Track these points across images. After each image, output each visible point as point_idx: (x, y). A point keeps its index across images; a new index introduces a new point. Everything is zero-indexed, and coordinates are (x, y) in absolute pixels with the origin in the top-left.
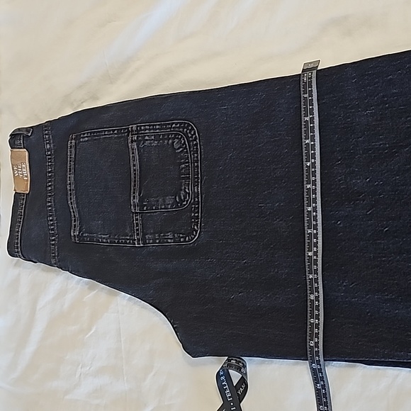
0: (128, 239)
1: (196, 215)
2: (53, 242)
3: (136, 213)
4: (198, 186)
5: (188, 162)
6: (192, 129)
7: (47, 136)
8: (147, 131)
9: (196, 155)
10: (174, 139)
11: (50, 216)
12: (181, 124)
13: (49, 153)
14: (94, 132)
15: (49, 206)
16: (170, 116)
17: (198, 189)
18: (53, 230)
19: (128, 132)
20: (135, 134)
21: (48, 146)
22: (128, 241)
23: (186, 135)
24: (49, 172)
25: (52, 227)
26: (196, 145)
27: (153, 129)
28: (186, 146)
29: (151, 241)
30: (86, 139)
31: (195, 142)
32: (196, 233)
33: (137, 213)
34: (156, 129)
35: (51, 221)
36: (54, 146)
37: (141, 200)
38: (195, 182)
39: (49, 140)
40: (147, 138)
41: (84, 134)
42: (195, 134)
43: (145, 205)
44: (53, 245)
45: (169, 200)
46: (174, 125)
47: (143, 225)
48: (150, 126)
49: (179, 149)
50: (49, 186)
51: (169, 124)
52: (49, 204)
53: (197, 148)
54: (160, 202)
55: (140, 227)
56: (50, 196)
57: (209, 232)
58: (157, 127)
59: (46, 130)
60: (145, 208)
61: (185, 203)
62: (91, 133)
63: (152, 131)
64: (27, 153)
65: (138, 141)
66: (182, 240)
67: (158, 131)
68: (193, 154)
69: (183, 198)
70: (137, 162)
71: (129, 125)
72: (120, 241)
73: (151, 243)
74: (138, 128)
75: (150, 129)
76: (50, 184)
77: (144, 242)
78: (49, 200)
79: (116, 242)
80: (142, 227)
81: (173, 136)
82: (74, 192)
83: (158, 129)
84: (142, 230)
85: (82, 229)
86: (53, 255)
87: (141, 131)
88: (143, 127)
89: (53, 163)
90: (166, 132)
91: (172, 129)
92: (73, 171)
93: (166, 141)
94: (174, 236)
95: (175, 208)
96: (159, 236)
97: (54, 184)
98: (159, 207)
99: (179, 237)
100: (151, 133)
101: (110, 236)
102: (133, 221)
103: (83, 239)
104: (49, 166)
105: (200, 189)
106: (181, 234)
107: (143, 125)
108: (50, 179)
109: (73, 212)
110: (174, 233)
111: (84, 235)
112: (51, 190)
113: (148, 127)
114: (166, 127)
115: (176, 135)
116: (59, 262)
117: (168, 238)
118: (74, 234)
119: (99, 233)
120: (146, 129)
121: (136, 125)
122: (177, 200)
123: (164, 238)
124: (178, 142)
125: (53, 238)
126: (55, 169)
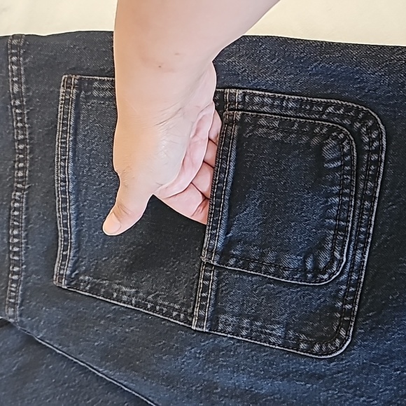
71: (224, 89)
72: (158, 308)
73: (229, 333)
74: (247, 98)
75: (272, 106)
76: (21, 165)
77: (211, 325)
78: (17, 198)
79: (149, 306)
80: (216, 295)
81: (324, 131)
82: (72, 197)
83: (291, 109)
84: (212, 302)
85: (79, 266)
86: (12, 301)
87: (253, 104)
88: (257, 99)
89: (26, 125)
90: (308, 119)
91: (324, 117)
92: (70, 153)
93: (305, 139)
94: (286, 334)
95: (297, 280)
96: (251, 325)
97: (30, 166)
98: (263, 268)
99: (298, 338)
100: (275, 114)
101: (137, 292)
102: (198, 278)
103: (77, 286)
104: (17, 128)
105: (366, 256)
106: (303, 333)
107: (259, 95)
108: (21, 156)
109: (66, 232)
110: (287, 327)
111: (81, 278)
112: (22, 177)
113: (270, 101)
114: (310, 110)
115: (331, 130)
116: (21, 315)
117: (270, 334)
118: (61, 272)
119: (117, 281)
120: (263, 104)
121: (241, 91)
122: (309, 265)
123: (262, 332)
124: (334, 147)
125: (16, 269)
126: (31, 139)
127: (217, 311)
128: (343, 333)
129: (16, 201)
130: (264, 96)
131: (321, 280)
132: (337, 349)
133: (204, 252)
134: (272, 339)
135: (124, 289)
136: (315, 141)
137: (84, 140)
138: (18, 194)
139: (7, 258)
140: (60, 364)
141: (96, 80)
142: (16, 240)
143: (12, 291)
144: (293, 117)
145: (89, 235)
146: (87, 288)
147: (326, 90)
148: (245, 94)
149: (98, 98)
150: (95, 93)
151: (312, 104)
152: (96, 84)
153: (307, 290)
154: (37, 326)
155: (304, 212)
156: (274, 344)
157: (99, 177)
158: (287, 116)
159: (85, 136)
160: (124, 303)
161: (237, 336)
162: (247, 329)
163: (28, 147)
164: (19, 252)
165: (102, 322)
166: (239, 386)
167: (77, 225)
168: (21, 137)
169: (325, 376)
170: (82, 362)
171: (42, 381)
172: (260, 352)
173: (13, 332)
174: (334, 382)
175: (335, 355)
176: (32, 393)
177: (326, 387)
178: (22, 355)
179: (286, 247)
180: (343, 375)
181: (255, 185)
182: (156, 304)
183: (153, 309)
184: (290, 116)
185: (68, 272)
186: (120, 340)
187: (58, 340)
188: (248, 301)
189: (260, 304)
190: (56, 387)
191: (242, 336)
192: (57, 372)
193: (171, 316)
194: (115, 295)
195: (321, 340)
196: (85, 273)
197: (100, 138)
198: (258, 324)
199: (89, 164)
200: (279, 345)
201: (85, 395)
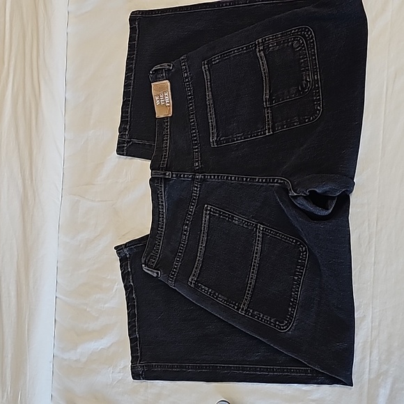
0: (259, 132)
1: (318, 98)
4: (317, 74)
5: (306, 57)
6: (309, 30)
8: (271, 41)
9: (313, 50)
10: (293, 41)
11: (193, 129)
12: (299, 29)
14: (224, 54)
15: (192, 122)
16: (290, 25)
17: (317, 77)
18: (196, 140)
19: (256, 45)
20: (262, 45)
22: (259, 134)
23: (304, 36)
24: (189, 96)
26: (313, 42)
27: (276, 38)
28: (304, 45)
30: (218, 61)
31: (312, 40)
32: (319, 112)
33: (268, 107)
34: (278, 38)
35: (194, 133)
37: (271, 95)
38: (314, 72)
40: (271, 46)
41: (215, 58)
42: (311, 34)
43: (274, 99)
44: (196, 152)
45: (293, 90)
46: (293, 32)
47: (273, 116)
48: (273, 36)
49: (298, 48)
50: (191, 106)
51: (289, 31)
52: (192, 120)
53: (314, 45)
54: (285, 94)
55: (270, 118)
56: (192, 114)
58: (279, 36)
59: (183, 62)
60: (274, 102)
61: (307, 90)
62: (221, 55)
63: (275, 40)
64: (169, 84)
65: (264, 50)
66: (307, 121)
68: (311, 50)
69: (304, 86)
70: (266, 66)
71: (256, 41)
73: (280, 130)
77: (273, 130)
81: (292, 39)
86: (197, 160)
91: (291, 35)
96: (287, 123)
99: (304, 119)
101: (243, 134)
103: (220, 143)
106: (305, 116)
107: (267, 37)
110: (299, 116)
111: (221, 139)
114: (286, 35)
116: (201, 165)
117: (294, 122)
122: (300, 89)
123: (291, 123)
124: (297, 43)
128: (319, 108)
130: (269, 37)
132: (318, 115)
133: (264, 103)
134: (296, 124)
135: (238, 135)
141: (213, 58)
146: (225, 142)
148: (263, 39)
150: (213, 63)
152: (213, 60)
162: (286, 125)
168: (190, 93)
175: (318, 117)
182: (252, 134)
183: (251, 137)
191: (285, 129)
194: (235, 139)
198: (289, 120)
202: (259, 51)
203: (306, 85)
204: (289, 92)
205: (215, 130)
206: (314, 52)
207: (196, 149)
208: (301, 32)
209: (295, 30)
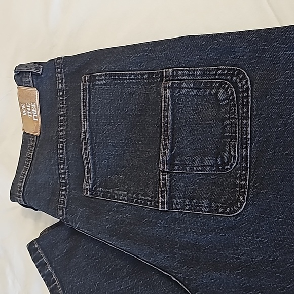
0: (149, 201)
1: (243, 183)
2: (64, 192)
3: (164, 172)
4: (246, 148)
5: (234, 118)
6: (244, 77)
7: (59, 75)
8: (185, 77)
9: (245, 110)
10: (219, 88)
11: (62, 164)
12: (229, 70)
13: (61, 94)
14: (115, 75)
15: (61, 154)
16: (216, 60)
18: (64, 179)
19: (162, 77)
20: (170, 80)
21: (60, 86)
22: (149, 203)
23: (235, 84)
24: (61, 116)
25: (63, 176)
27: (193, 75)
28: (233, 98)
29: (179, 207)
30: (104, 82)
31: (245, 94)
32: (242, 205)
33: (166, 172)
34: (197, 75)
35: (62, 169)
36: (66, 86)
37: (173, 157)
38: (243, 144)
39: (62, 79)
40: (184, 85)
41: (101, 76)
42: (246, 83)
43: (177, 165)
44: (63, 195)
45: (208, 161)
46: (220, 72)
47: (170, 186)
48: (189, 71)
49: (224, 100)
50: (61, 131)
51: (213, 70)
52: (61, 151)
53: (248, 102)
54: (196, 163)
55: (167, 189)
56: (61, 143)
57: (259, 206)
58: (198, 73)
59: (58, 68)
60: (176, 168)
61: (229, 167)
62: (110, 75)
63: (191, 77)
64: (37, 93)
65: (172, 88)
66: (220, 210)
67: (198, 78)
68: (243, 108)
69: (226, 161)
70: (170, 113)
71: (163, 70)
72: (139, 201)
73: (179, 209)
74: (175, 73)
75: (189, 75)
76: (62, 128)
77: (169, 206)
78: (61, 147)
79: (134, 201)
80: (170, 189)
81: (217, 85)
82: (89, 141)
83: (199, 75)
84: (168, 192)
85: (96, 183)
86: (62, 206)
87: (178, 76)
88: (180, 73)
89: (65, 106)
90: (208, 79)
91: (217, 77)
92: (87, 117)
93: (208, 91)
94: (210, 205)
95: (214, 171)
96: (191, 203)
97: (66, 129)
98: (195, 168)
99: (217, 206)
100: (190, 79)
101: (128, 193)
102: (159, 180)
103: (96, 194)
104: (60, 108)
105: (249, 152)
106: (220, 203)
107: (181, 70)
108: (62, 123)
109: (87, 163)
110: (210, 200)
111: (98, 189)
112: (62, 135)
113: (187, 72)
114: (209, 74)
115: (221, 83)
116: (66, 215)
117: (202, 206)
118: (87, 187)
119: (116, 189)
120: (183, 75)
121: (171, 70)
122: (219, 162)
123: (197, 206)
124: (223, 93)
125: (64, 188)
126: (67, 113)
127: (171, 197)
128: (241, 198)
129: (60, 149)
130: (184, 70)
131: (227, 169)
132: (239, 209)
133: (160, 165)
134: (203, 209)
135: (120, 192)
136: (214, 91)
137: (94, 109)
138: (61, 145)
139: (59, 183)
140: (90, 245)
141: (97, 75)
142: (62, 171)
143: (61, 200)
144: (201, 79)
145: (100, 164)
146: (101, 195)
147: (217, 62)
148: (173, 71)
149: (98, 85)
150: (97, 82)
151: (210, 71)
152: (97, 77)
153: (221, 176)
154: (75, 220)
155: (213, 132)
156: (205, 212)
157: (103, 128)
158: (197, 79)
159: (94, 107)
160: (121, 200)
161: (184, 210)
162: (189, 205)
163: (65, 118)
164: (65, 177)
165: (110, 214)
166: (190, 242)
167: (92, 159)
168: (62, 113)
169: (236, 228)
170: (100, 239)
171: (80, 257)
172: (198, 218)
173: (64, 228)
174: (241, 230)
175: (238, 213)
176: (75, 266)
177: (237, 235)
178: (69, 242)
179: (206, 153)
180: (245, 226)
181: (186, 122)
182: (138, 199)
183: (137, 202)
184: (199, 79)
185: (91, 187)
186: (120, 223)
187: (86, 228)
188: (188, 189)
189: (195, 190)
190: (88, 259)
191: (187, 210)
192: (89, 250)
193: (147, 205)
194: (116, 196)
195: (230, 206)
196: (99, 187)
197: (102, 107)
198: (195, 201)
199: (97, 122)
200: (207, 212)
201: (104, 263)
202: (166, 88)
203: (229, 160)
204: (202, 161)
205: (91, 175)
206: (247, 113)
207: (63, 190)
208: (232, 76)
209: (223, 70)
